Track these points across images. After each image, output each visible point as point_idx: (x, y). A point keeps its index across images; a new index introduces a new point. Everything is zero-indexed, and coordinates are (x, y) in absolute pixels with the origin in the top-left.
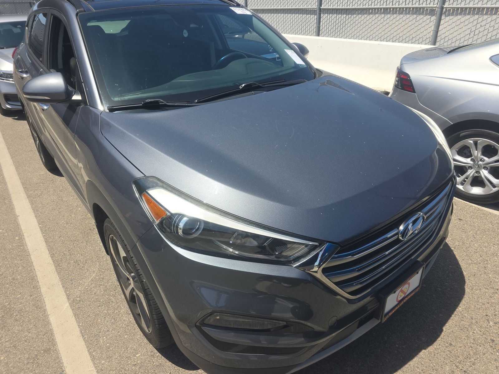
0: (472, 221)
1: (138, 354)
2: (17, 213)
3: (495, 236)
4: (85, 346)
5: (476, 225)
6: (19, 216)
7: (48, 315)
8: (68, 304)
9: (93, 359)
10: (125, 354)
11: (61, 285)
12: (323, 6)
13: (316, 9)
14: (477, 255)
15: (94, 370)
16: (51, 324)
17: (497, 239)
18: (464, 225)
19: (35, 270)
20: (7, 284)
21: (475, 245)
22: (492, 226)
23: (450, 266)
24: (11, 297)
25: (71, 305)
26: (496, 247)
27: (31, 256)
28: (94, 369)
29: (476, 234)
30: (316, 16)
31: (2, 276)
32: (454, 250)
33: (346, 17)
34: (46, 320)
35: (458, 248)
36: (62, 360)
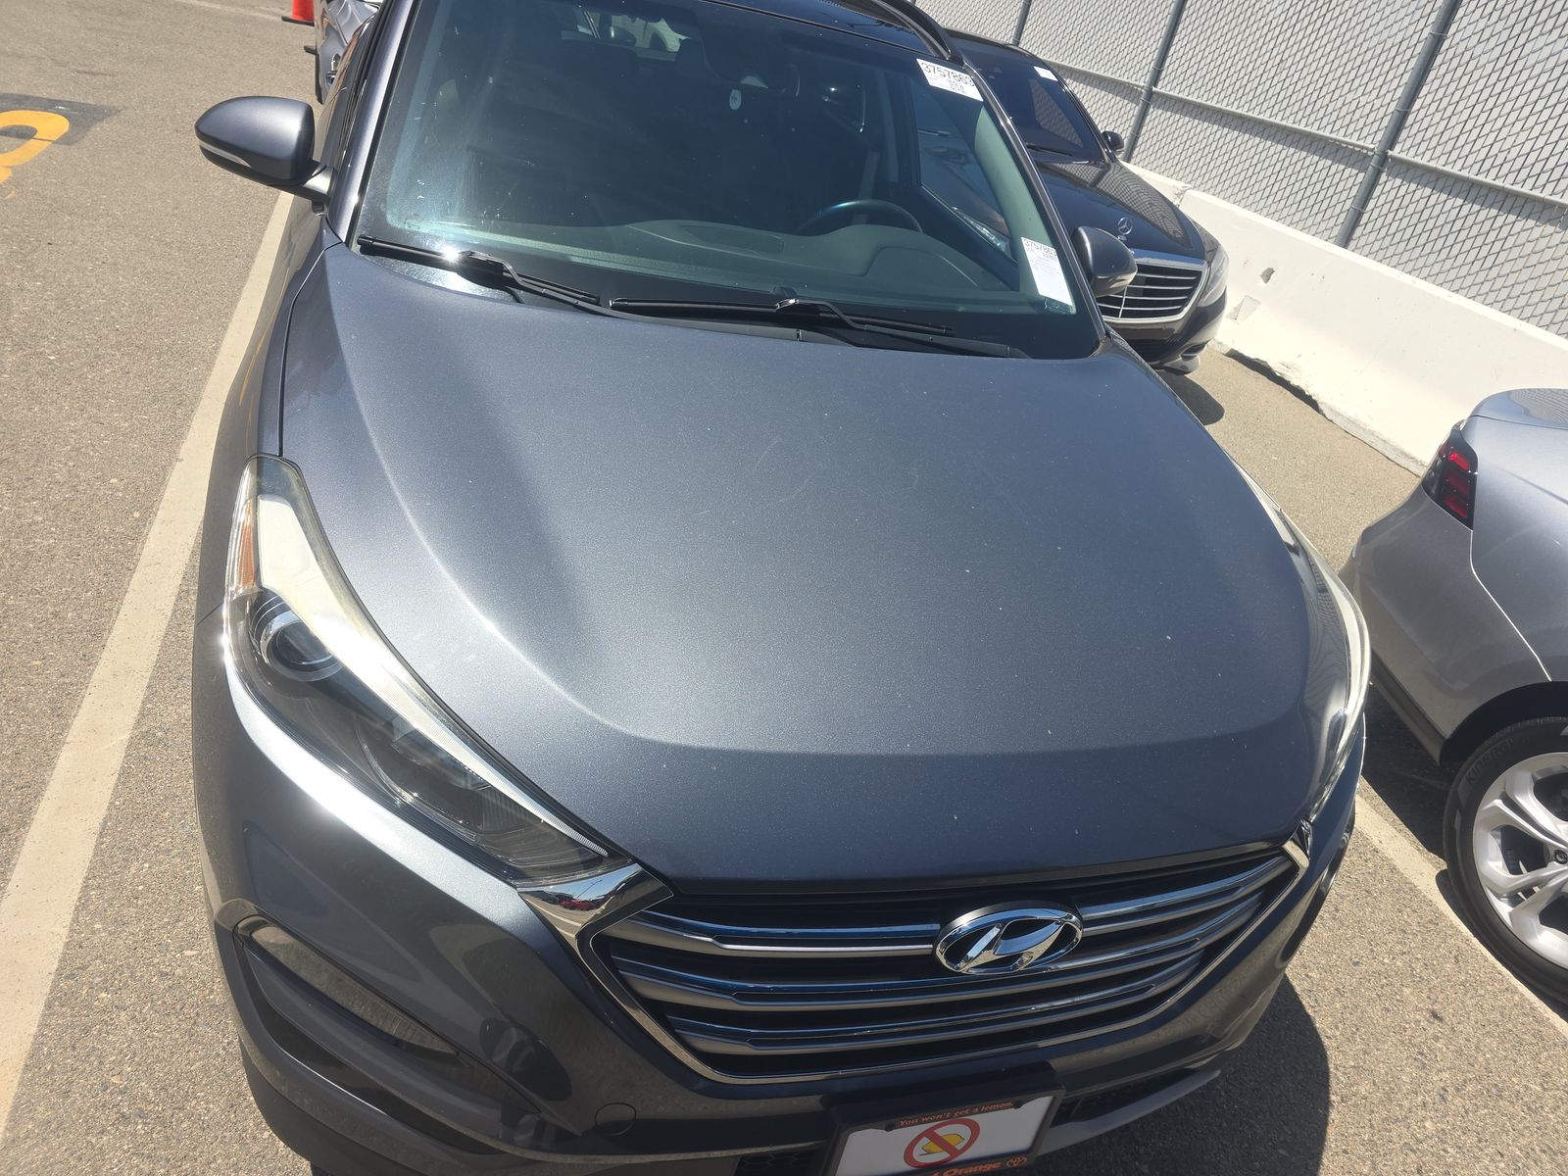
0: (1475, 1040)
1: (192, 949)
2: (182, 450)
3: (1526, 1128)
4: (88, 864)
5: (1481, 1059)
6: (181, 460)
7: (64, 743)
8: (127, 736)
9: (82, 905)
10: (160, 934)
11: (148, 680)
12: (1398, 148)
13: (1370, 153)
14: (1409, 1160)
15: (64, 937)
16: (54, 768)
17: (1525, 1143)
18: (1437, 1039)
19: (118, 613)
20: (34, 621)
21: (1428, 1124)
22: (1539, 1089)
23: (1281, 1151)
24: (17, 658)
25: (132, 744)
26: (1502, 1165)
27: (134, 575)
28: (65, 932)
29: (1457, 1090)
30: (1361, 175)
31: (38, 596)
32: (1335, 1104)
33: (1462, 206)
34: (51, 753)
35: (1355, 1105)
36: (12, 871)
